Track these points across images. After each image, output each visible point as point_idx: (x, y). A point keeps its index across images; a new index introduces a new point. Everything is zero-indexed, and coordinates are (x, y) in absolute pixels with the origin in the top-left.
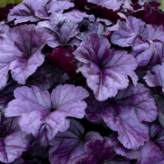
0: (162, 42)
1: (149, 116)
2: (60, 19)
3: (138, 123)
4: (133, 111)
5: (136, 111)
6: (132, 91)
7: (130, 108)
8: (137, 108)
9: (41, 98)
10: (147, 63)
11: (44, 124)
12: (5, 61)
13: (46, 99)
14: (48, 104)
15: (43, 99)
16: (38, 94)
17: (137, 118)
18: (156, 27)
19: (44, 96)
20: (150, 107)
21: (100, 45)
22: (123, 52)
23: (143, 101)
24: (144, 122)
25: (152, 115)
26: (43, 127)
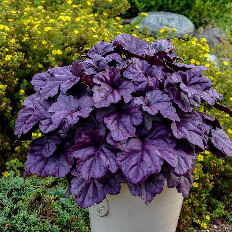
0: (156, 78)
1: (137, 121)
2: (99, 58)
3: (130, 125)
4: (129, 117)
5: (131, 118)
6: (132, 105)
7: (128, 115)
8: (132, 116)
9: (73, 103)
10: (144, 89)
11: (65, 119)
12: (64, 80)
13: (76, 104)
14: (76, 107)
15: (74, 103)
16: (72, 100)
17: (131, 122)
18: (158, 67)
19: (75, 101)
20: (138, 117)
21: (115, 75)
22: (128, 82)
23: (136, 112)
24: (133, 125)
25: (139, 121)
26: (64, 120)
